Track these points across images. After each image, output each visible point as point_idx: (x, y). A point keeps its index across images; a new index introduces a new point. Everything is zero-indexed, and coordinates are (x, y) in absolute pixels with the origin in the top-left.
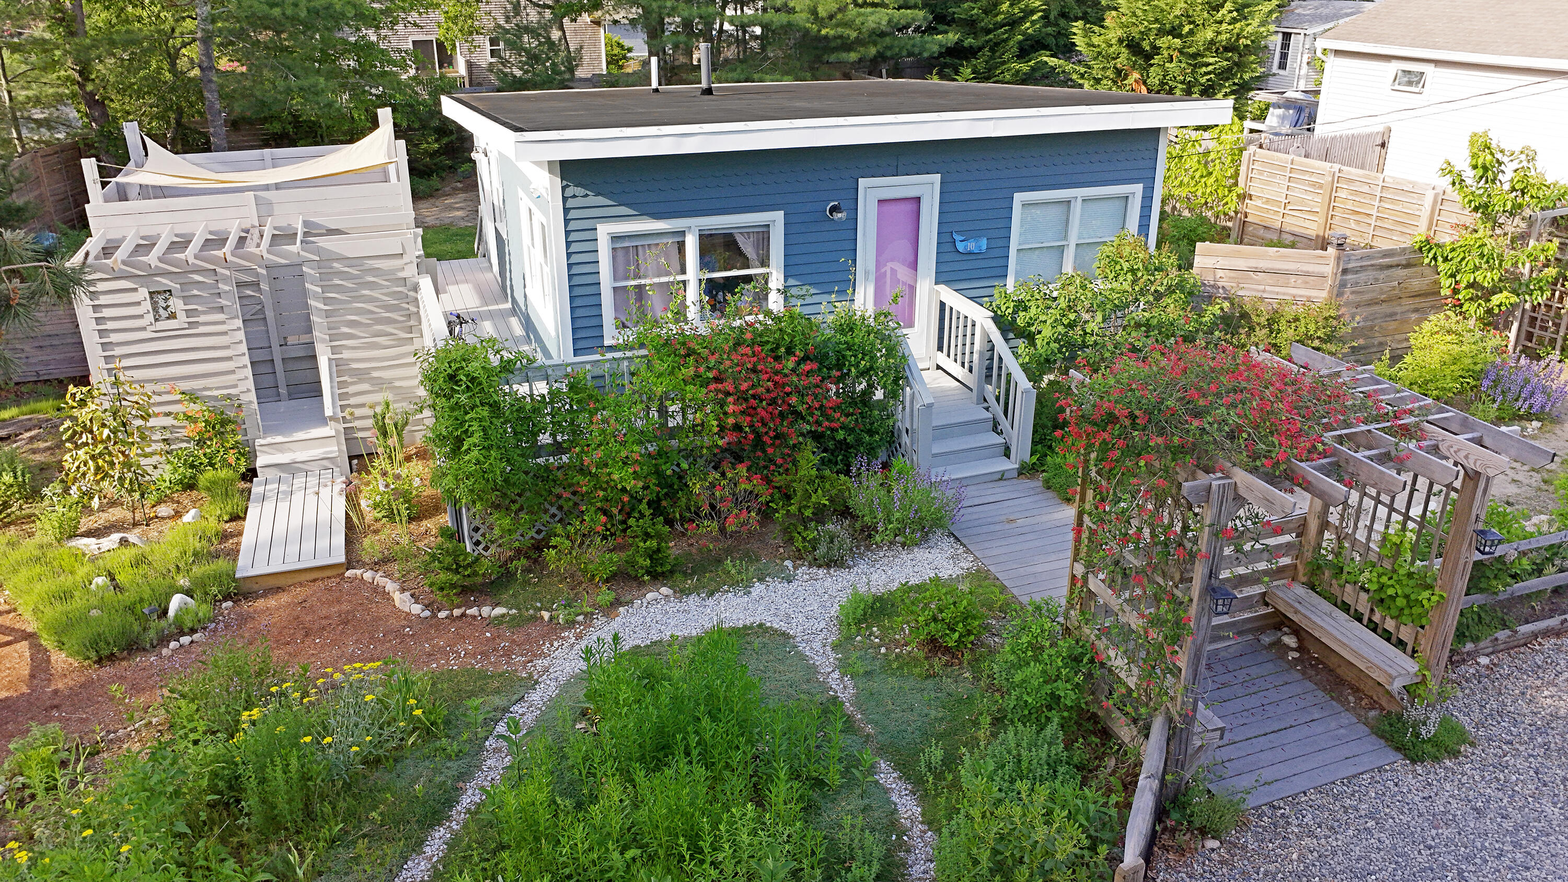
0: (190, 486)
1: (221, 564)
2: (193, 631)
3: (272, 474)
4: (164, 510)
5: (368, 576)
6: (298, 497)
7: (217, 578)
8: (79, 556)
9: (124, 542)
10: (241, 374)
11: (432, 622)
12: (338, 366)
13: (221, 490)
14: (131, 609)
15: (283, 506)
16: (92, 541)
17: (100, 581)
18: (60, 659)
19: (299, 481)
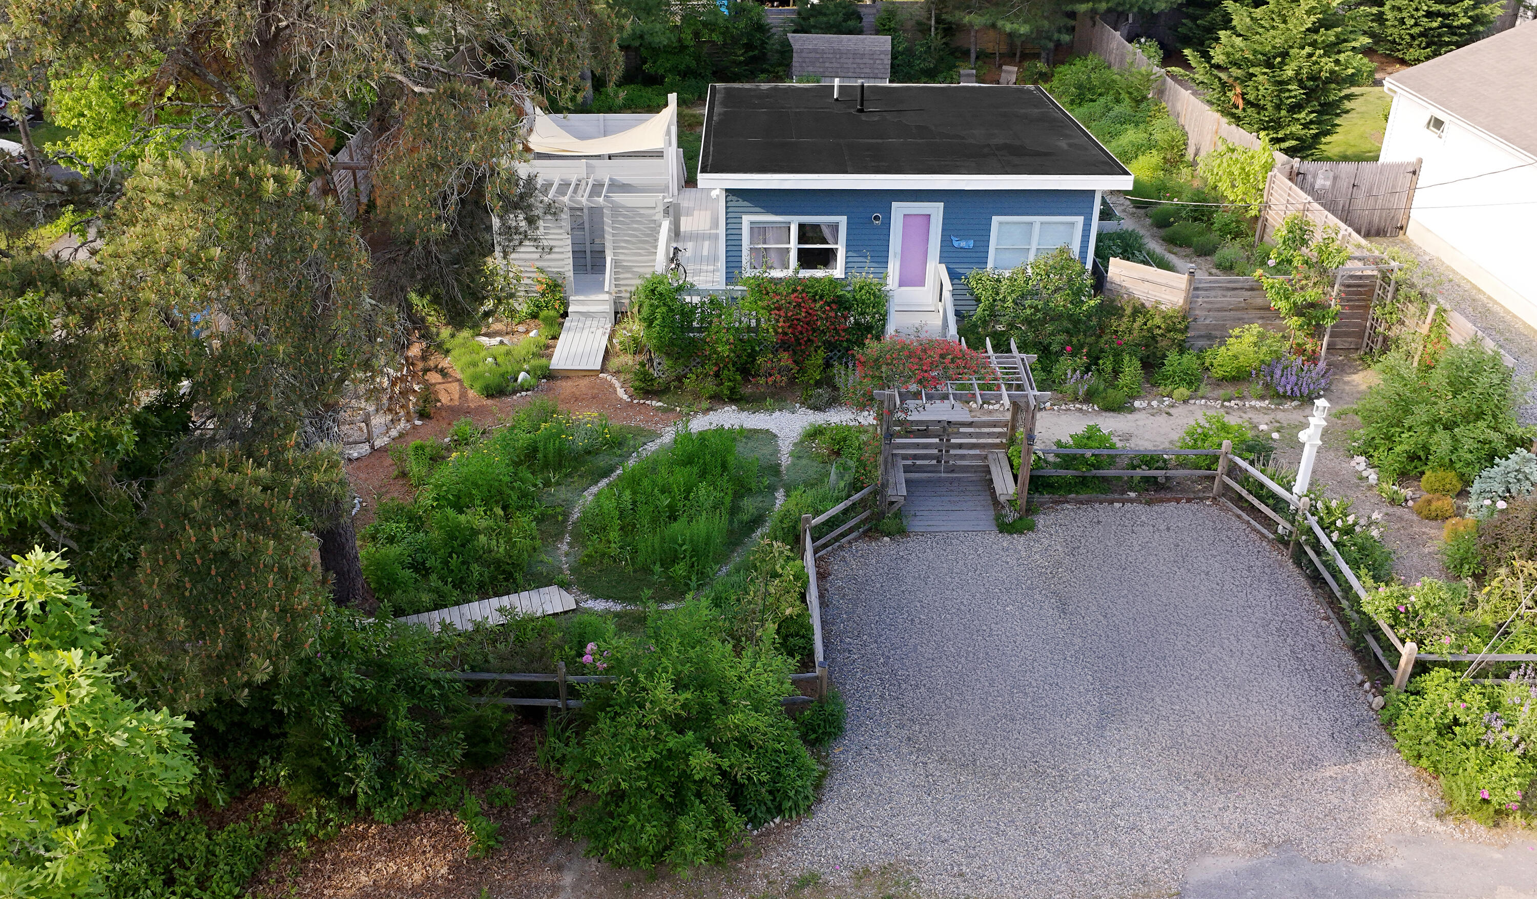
0: (534, 316)
1: (544, 361)
2: (527, 390)
3: (576, 317)
4: (521, 328)
5: (609, 378)
6: (586, 332)
7: (541, 367)
8: (481, 346)
9: (501, 342)
10: (566, 262)
11: (630, 405)
12: (616, 264)
13: (549, 321)
14: (503, 375)
15: (578, 335)
16: (486, 339)
17: (490, 360)
18: (471, 393)
19: (588, 323)
